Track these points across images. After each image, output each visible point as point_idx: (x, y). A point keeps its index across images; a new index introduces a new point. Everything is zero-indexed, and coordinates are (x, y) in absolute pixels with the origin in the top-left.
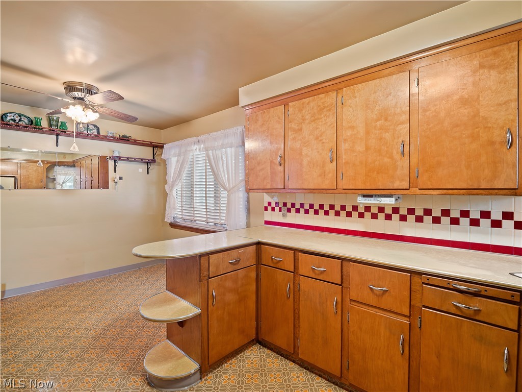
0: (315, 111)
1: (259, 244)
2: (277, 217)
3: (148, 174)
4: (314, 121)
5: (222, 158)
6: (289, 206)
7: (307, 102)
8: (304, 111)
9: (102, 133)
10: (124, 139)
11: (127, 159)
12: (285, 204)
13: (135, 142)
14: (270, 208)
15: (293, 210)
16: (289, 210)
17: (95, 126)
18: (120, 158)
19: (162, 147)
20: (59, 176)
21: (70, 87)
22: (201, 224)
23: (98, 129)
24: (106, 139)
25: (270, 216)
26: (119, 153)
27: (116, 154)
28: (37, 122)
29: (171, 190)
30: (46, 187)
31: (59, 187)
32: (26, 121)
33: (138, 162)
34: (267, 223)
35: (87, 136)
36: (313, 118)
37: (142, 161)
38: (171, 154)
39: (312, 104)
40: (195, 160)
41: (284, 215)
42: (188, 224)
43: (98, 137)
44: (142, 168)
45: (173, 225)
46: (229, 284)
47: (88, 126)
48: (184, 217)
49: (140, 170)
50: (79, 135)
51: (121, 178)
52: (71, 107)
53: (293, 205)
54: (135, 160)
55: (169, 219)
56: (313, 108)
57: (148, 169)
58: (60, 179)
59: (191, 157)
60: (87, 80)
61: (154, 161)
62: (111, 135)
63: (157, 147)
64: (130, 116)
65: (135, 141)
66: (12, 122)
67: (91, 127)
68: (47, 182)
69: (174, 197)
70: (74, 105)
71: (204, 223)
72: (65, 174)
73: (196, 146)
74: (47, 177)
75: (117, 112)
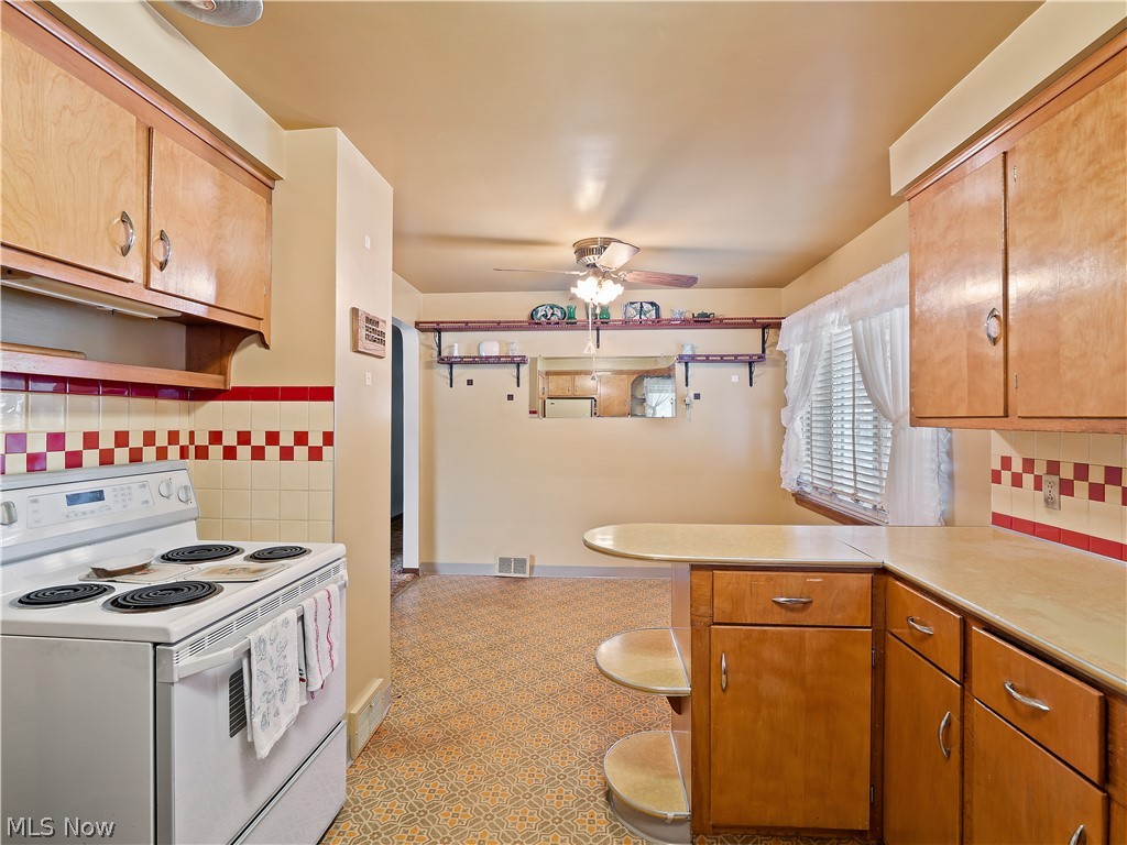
0: (1102, 138)
1: (882, 571)
2: (1027, 504)
3: (751, 385)
4: (1096, 175)
5: (883, 335)
6: (1067, 472)
7: (1073, 117)
8: (1062, 154)
9: (665, 315)
10: (703, 321)
11: (708, 359)
12: (1053, 467)
13: (723, 324)
14: (1006, 476)
15: (1081, 488)
16: (1066, 488)
17: (652, 304)
18: (693, 358)
19: (778, 326)
20: (650, 394)
21: (582, 250)
22: (844, 503)
23: (658, 310)
24: (669, 324)
25: (1006, 500)
26: (693, 348)
27: (688, 351)
28: (570, 313)
29: (792, 419)
30: (632, 414)
31: (649, 412)
32: (559, 314)
33: (713, 361)
34: (1000, 520)
35: (641, 325)
36: (1094, 168)
37: (735, 359)
38: (791, 339)
39: (1089, 121)
40: (835, 346)
41: (1049, 502)
42: (824, 500)
43: (658, 323)
44: (738, 374)
45: (800, 498)
46: (771, 653)
47: (642, 307)
48: (816, 481)
49: (735, 379)
50: (626, 324)
51: (697, 396)
52: (579, 282)
53: (1082, 471)
54: (722, 359)
55: (789, 484)
56: (1093, 132)
57: (751, 373)
58: (653, 398)
59: (826, 341)
60: (598, 232)
61: (761, 358)
62: (678, 316)
63: (769, 326)
64: (681, 276)
65: (721, 320)
66: (543, 319)
67: (646, 307)
68: (635, 405)
69: (796, 435)
70: (584, 278)
71: (849, 499)
72: (660, 391)
73: (833, 315)
74: (633, 396)
75: (656, 274)
